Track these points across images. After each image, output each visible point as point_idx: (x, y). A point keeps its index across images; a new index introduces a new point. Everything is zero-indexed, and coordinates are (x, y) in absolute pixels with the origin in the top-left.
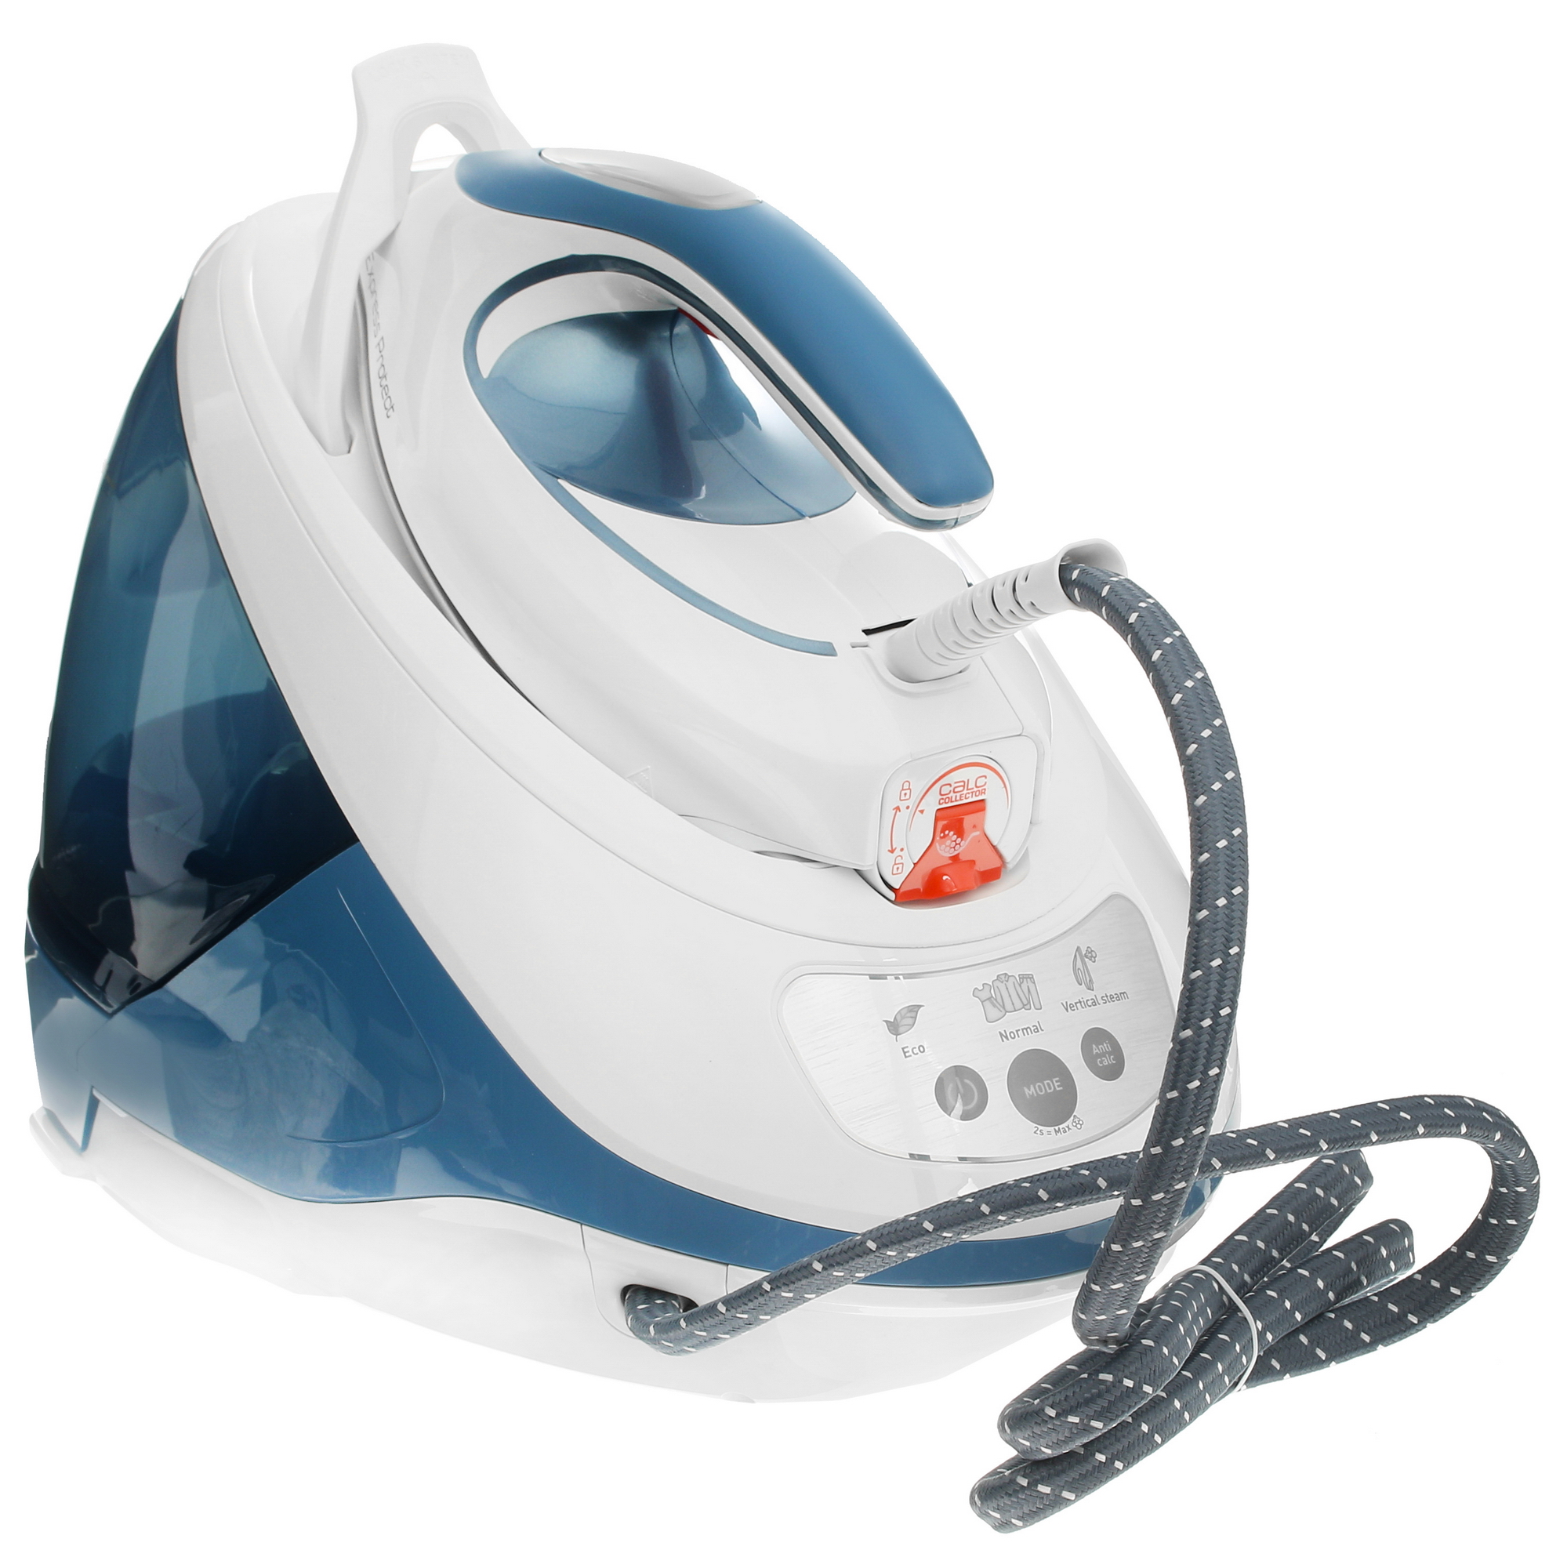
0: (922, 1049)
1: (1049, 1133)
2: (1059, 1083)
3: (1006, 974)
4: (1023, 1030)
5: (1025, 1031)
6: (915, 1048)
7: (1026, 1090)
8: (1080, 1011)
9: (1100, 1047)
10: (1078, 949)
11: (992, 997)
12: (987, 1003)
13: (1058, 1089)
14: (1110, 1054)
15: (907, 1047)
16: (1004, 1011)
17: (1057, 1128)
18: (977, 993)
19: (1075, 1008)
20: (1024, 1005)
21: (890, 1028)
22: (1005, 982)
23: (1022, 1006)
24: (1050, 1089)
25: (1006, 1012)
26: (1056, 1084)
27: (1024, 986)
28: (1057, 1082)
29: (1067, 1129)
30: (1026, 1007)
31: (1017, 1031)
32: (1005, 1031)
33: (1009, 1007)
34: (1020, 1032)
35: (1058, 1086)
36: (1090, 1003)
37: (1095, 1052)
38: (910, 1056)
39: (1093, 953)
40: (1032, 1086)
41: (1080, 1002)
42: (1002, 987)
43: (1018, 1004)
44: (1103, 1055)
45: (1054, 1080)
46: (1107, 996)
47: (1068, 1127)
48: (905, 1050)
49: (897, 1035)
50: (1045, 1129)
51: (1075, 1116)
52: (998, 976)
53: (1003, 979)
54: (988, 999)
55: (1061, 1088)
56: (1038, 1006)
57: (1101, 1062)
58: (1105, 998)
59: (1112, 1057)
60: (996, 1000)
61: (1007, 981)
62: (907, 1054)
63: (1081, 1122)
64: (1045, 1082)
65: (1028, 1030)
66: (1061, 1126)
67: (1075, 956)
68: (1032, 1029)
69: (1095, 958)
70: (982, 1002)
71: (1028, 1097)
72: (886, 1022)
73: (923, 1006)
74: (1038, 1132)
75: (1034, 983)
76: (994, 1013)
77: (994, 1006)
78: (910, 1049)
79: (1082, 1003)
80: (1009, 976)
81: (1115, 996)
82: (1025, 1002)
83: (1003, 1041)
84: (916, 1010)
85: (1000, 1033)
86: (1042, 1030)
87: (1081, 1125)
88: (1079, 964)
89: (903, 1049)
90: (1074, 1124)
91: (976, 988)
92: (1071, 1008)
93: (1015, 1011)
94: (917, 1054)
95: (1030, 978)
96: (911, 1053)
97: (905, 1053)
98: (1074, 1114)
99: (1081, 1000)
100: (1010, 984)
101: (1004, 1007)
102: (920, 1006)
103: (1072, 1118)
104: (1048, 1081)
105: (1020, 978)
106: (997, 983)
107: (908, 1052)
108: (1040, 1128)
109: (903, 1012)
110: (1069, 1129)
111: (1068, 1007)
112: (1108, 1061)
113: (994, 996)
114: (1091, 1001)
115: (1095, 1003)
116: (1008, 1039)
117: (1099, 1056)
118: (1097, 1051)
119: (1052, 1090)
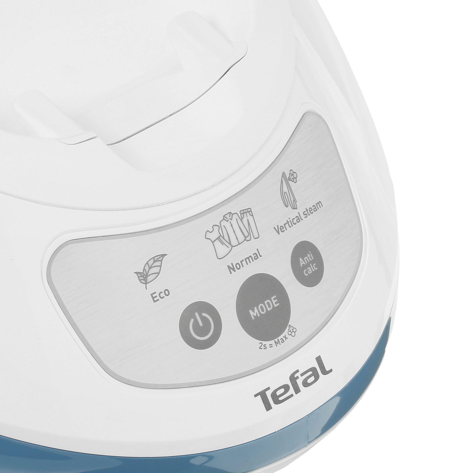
0: (167, 292)
1: (271, 346)
2: (276, 300)
3: (230, 213)
4: (246, 259)
5: (247, 260)
6: (162, 292)
7: (251, 312)
8: (289, 230)
9: (305, 259)
10: (284, 174)
11: (221, 236)
12: (217, 243)
13: (276, 306)
14: (312, 262)
15: (155, 293)
16: (230, 247)
17: (276, 340)
18: (209, 235)
19: (285, 229)
20: (246, 237)
21: (141, 278)
22: (230, 220)
23: (244, 238)
24: (270, 307)
25: (232, 246)
26: (274, 302)
27: (245, 220)
28: (274, 299)
29: (284, 339)
30: (247, 239)
31: (241, 262)
32: (232, 264)
33: (234, 242)
34: (244, 263)
35: (276, 303)
36: (295, 221)
37: (301, 264)
38: (158, 300)
39: (295, 175)
40: (256, 308)
41: (288, 222)
42: (228, 225)
43: (241, 238)
44: (307, 265)
45: (272, 298)
46: (307, 210)
47: (285, 337)
48: (154, 296)
49: (146, 283)
50: (267, 343)
51: (290, 325)
52: (224, 216)
53: (228, 218)
54: (217, 239)
55: (278, 304)
56: (256, 235)
57: (307, 272)
58: (306, 213)
59: (315, 264)
60: (223, 238)
61: (231, 219)
62: (155, 299)
63: (294, 330)
64: (266, 302)
65: (250, 258)
66: (279, 338)
67: (282, 182)
68: (253, 257)
69: (296, 178)
70: (213, 242)
71: (253, 318)
72: (136, 273)
73: (167, 255)
74: (263, 347)
75: (252, 215)
76: (222, 250)
77: (223, 243)
78: (157, 294)
79: (290, 223)
80: (233, 214)
81: (313, 208)
82: (246, 234)
83: (231, 273)
84: (161, 259)
85: (228, 266)
86: (261, 256)
87: (295, 332)
88: (285, 189)
89: (152, 295)
90: (290, 333)
91: (208, 231)
92: (281, 229)
93: (239, 244)
94: (164, 297)
95: (248, 212)
96: (158, 298)
97: (153, 298)
98: (289, 324)
99: (289, 220)
100: (234, 222)
101: (230, 244)
102: (164, 255)
103: (288, 328)
104: (268, 301)
105: (241, 214)
106: (224, 223)
107: (156, 297)
108: (264, 343)
109: (150, 263)
110: (286, 338)
111: (279, 230)
112: (311, 270)
113: (222, 235)
114: (296, 219)
115: (299, 219)
116: (235, 271)
117: (305, 267)
118: (304, 263)
119: (271, 308)
